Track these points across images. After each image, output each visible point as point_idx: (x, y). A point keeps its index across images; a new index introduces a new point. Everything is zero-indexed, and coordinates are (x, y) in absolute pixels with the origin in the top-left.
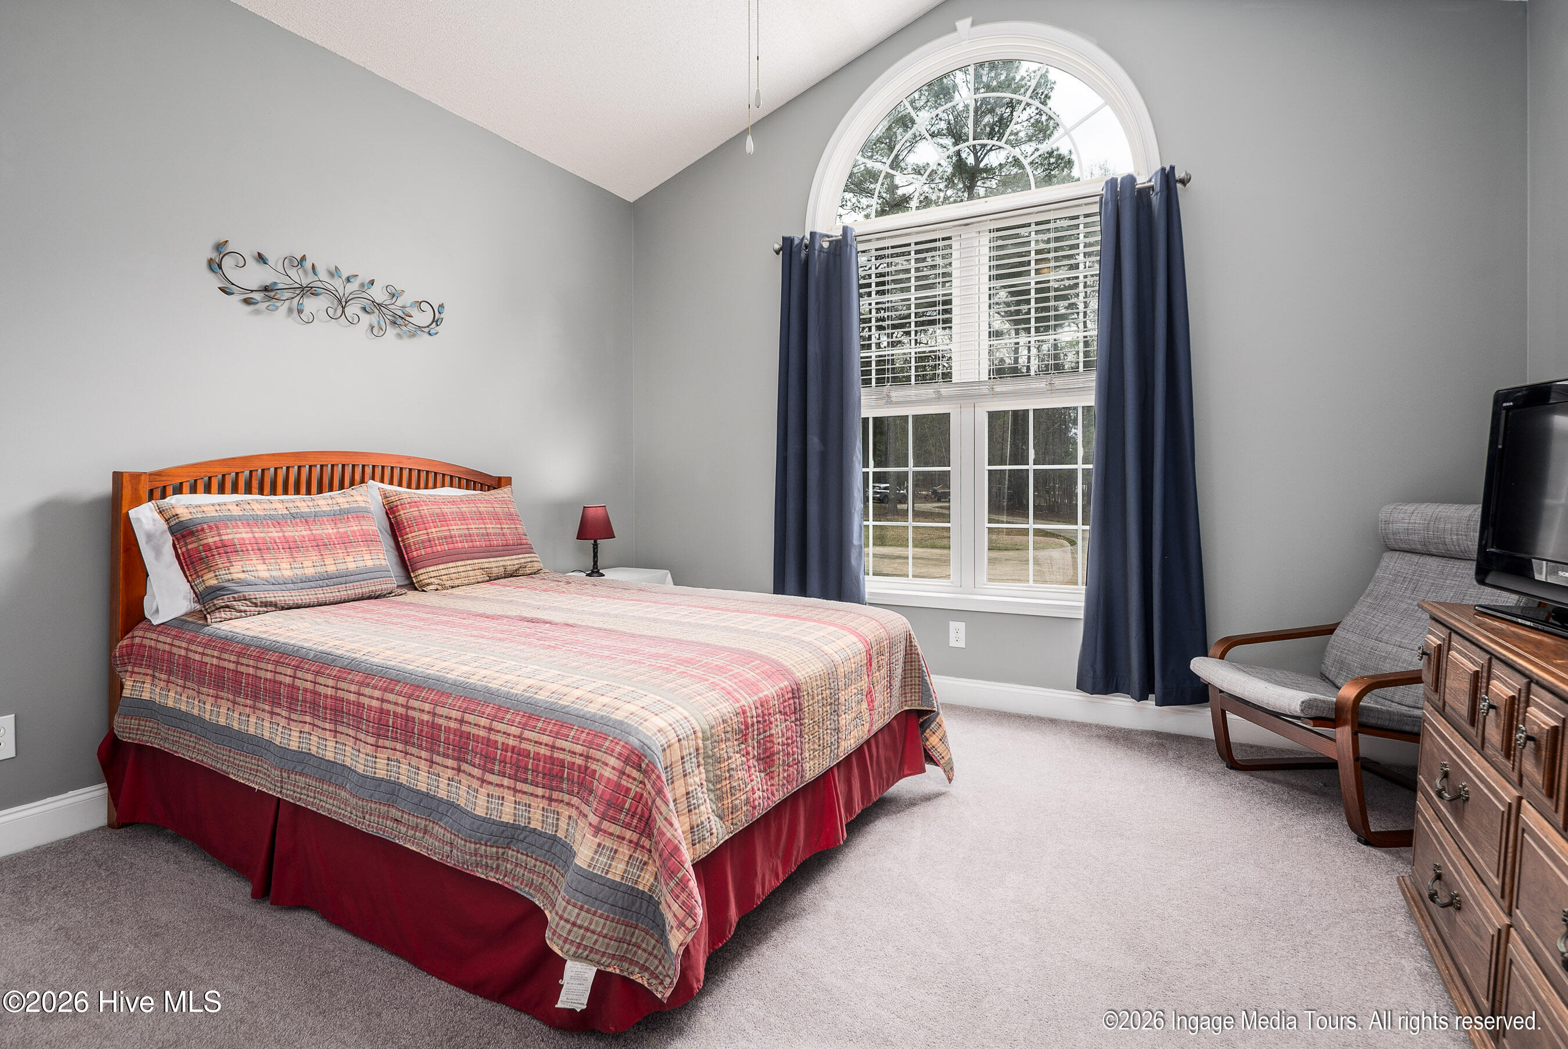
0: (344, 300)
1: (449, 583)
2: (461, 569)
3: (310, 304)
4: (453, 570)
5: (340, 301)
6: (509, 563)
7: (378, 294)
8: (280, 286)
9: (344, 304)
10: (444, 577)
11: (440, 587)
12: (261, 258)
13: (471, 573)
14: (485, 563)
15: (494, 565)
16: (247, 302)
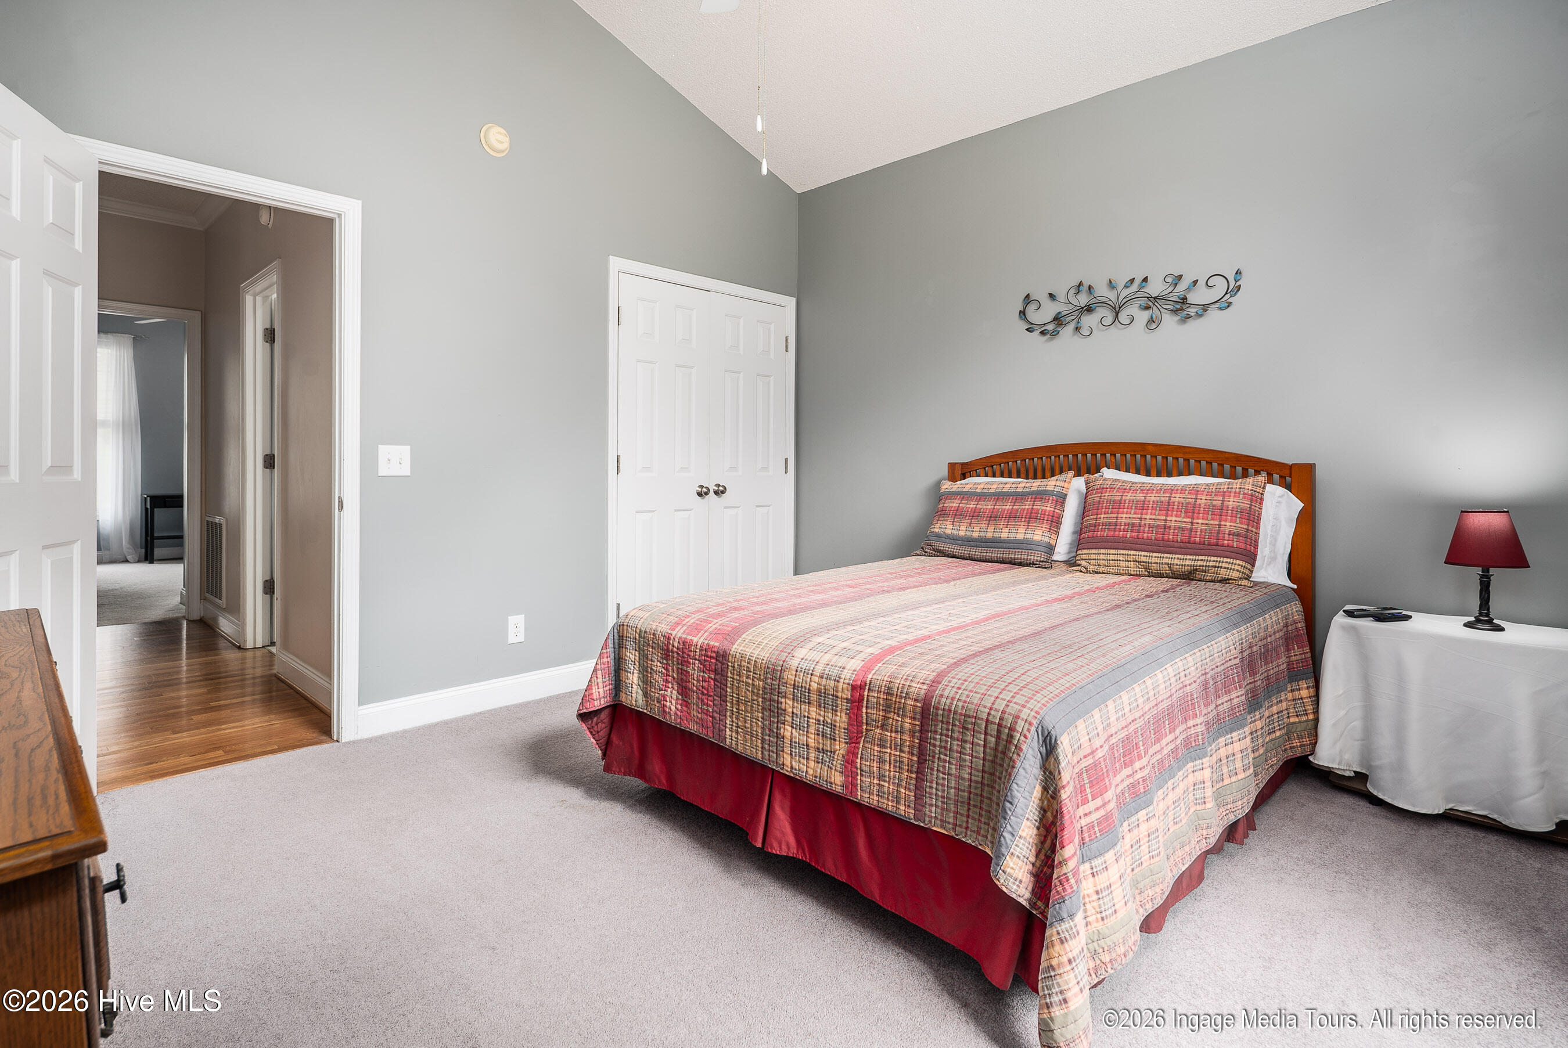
0: (1117, 306)
1: (1091, 568)
2: (1112, 557)
3: (1089, 321)
4: (1102, 557)
5: (1115, 309)
6: (1176, 562)
7: (1155, 288)
8: (1064, 313)
9: (1117, 310)
10: (1092, 562)
11: (1084, 570)
12: (1052, 296)
13: (1122, 564)
14: (1143, 557)
15: (1154, 560)
16: (1043, 333)
